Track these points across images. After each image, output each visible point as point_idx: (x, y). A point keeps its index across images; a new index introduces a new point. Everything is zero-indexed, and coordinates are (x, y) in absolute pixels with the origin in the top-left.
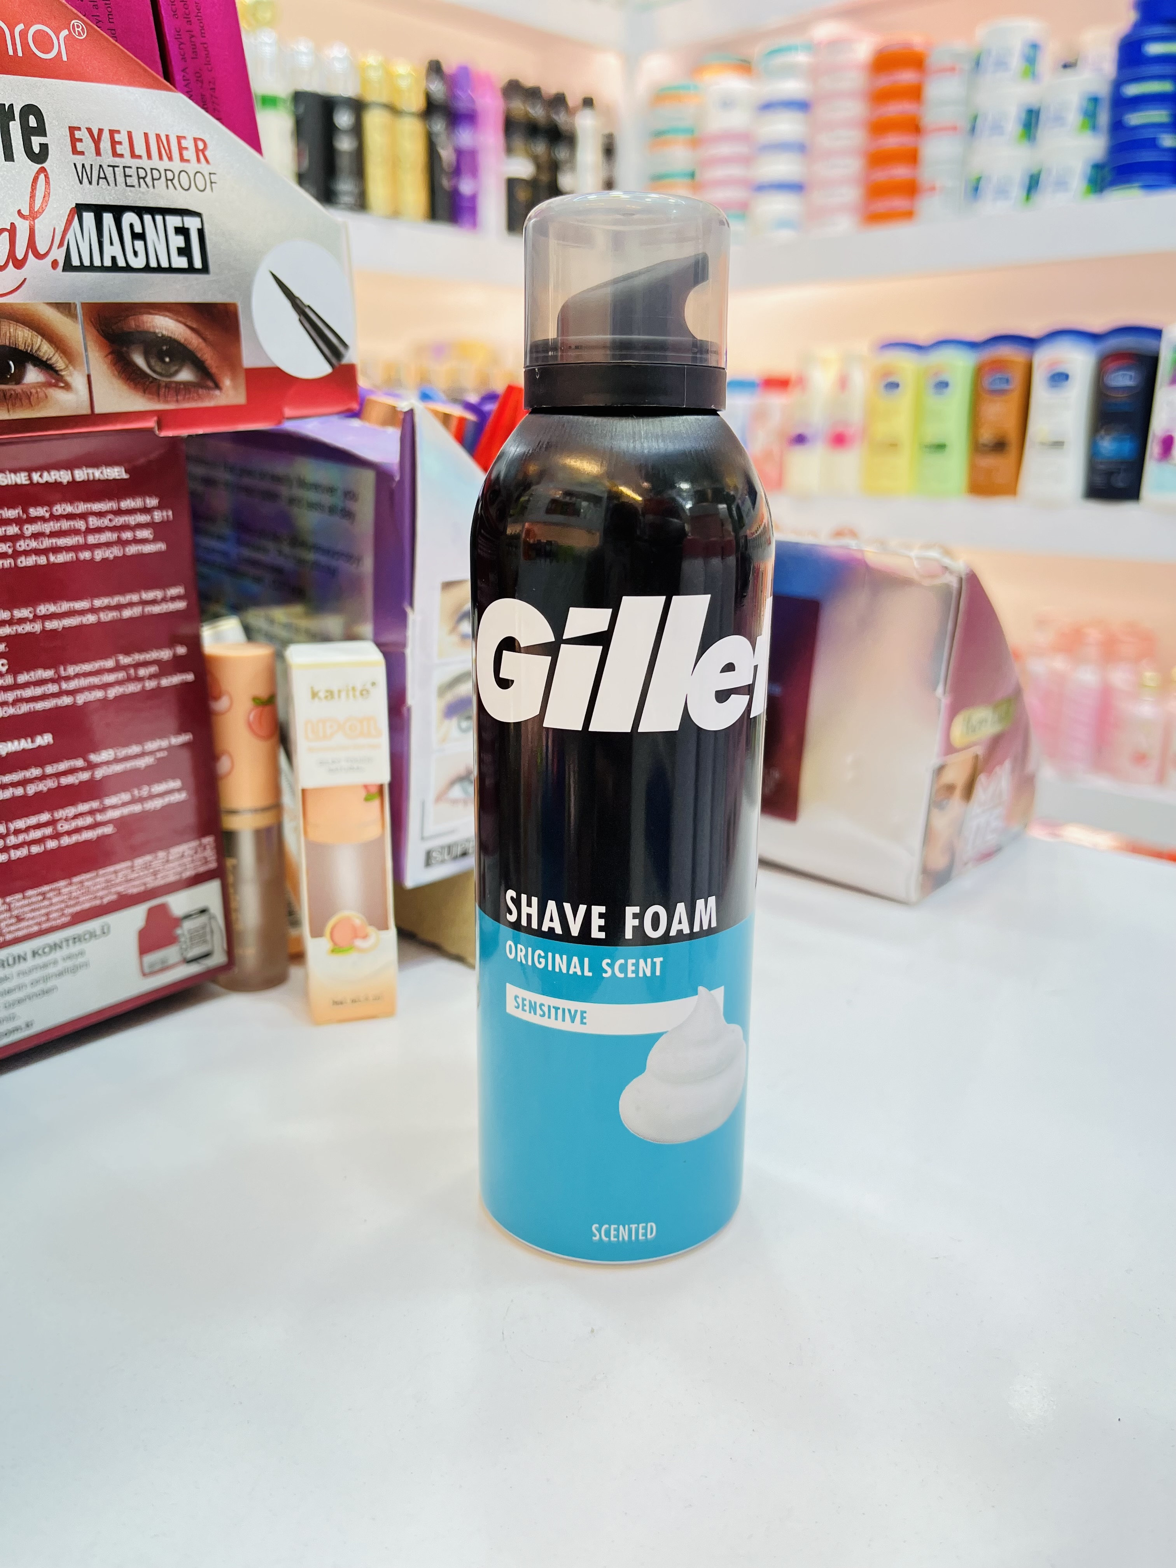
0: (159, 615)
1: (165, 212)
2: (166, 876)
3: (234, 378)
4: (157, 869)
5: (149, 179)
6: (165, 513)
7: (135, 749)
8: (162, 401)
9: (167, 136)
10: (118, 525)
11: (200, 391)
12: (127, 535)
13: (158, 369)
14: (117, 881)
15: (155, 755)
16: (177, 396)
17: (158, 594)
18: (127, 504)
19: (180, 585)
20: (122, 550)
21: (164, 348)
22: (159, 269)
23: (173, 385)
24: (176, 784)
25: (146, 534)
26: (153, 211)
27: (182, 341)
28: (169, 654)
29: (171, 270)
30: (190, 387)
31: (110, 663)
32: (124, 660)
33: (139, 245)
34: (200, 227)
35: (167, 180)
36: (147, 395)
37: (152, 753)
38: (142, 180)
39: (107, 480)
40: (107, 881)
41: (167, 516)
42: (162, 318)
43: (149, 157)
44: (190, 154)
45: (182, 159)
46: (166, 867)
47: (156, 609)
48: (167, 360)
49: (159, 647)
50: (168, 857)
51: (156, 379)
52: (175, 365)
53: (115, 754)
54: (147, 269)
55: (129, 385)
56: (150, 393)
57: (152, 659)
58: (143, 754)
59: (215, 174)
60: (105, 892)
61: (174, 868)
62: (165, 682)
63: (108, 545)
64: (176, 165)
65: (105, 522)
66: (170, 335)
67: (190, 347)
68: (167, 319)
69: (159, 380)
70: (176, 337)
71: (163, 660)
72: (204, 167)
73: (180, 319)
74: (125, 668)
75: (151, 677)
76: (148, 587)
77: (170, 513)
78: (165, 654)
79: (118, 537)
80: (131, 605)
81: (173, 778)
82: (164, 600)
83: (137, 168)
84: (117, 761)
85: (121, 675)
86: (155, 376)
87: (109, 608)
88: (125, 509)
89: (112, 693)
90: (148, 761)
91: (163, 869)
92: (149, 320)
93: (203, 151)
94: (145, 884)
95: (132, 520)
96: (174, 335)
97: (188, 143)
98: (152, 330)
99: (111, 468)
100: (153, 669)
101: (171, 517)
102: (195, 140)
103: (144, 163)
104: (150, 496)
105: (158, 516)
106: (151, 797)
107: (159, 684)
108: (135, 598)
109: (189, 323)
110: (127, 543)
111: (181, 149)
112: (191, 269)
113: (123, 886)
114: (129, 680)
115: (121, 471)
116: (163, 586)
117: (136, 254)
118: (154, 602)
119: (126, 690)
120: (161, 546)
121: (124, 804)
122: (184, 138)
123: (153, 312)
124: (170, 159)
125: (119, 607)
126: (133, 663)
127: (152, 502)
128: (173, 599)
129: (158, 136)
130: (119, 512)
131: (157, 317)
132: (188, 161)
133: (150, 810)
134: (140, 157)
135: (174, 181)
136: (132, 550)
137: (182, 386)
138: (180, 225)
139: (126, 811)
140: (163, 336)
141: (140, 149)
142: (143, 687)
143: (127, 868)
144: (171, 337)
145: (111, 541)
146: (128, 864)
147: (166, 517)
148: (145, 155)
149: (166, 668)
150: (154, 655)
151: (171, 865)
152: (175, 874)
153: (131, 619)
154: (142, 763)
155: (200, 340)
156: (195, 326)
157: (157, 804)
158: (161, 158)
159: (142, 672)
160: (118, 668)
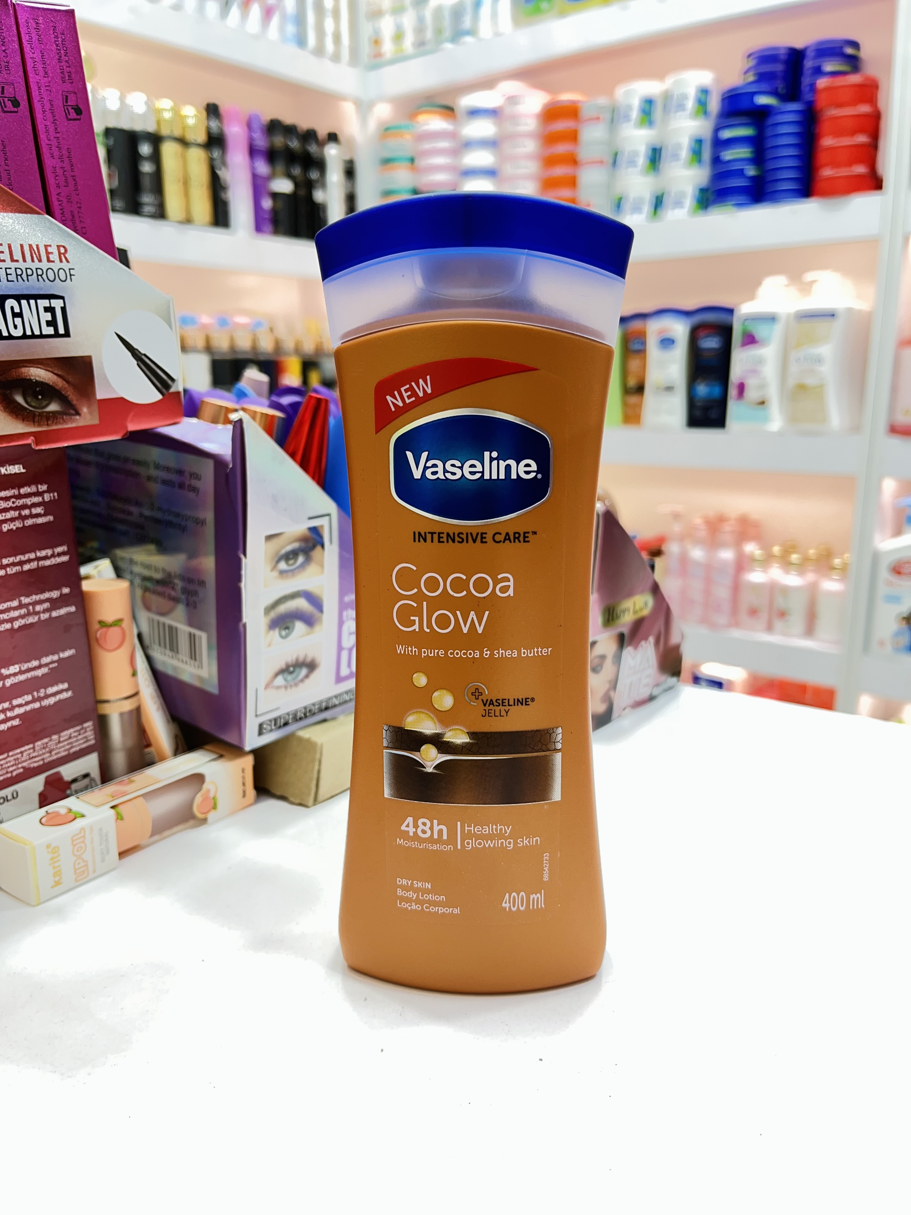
0: (50, 566)
1: (36, 297)
2: (59, 753)
3: (89, 408)
4: (52, 748)
5: (24, 276)
6: (52, 495)
7: (35, 663)
8: (36, 426)
9: (37, 246)
10: (19, 505)
11: (65, 417)
12: (26, 512)
13: (33, 404)
14: (23, 760)
15: (49, 666)
16: (47, 421)
17: (49, 552)
18: (24, 491)
19: (65, 545)
20: (22, 523)
21: (38, 389)
22: (33, 336)
23: (45, 414)
24: (65, 686)
25: (39, 510)
26: (28, 297)
27: (51, 384)
28: (57, 594)
29: (41, 336)
30: (57, 415)
31: (15, 603)
32: (25, 600)
33: (18, 321)
34: (63, 305)
35: (38, 275)
36: (25, 422)
37: (47, 665)
38: (19, 277)
39: (11, 474)
40: (15, 760)
41: (54, 496)
42: (35, 369)
43: (24, 261)
44: (55, 257)
45: (49, 260)
46: (58, 746)
47: (47, 563)
48: (40, 397)
49: (50, 590)
50: (59, 739)
51: (31, 410)
52: (45, 400)
53: (20, 668)
54: (24, 336)
55: (12, 416)
56: (27, 421)
57: (44, 598)
58: (40, 667)
59: (73, 269)
60: (14, 768)
61: (63, 747)
62: (55, 614)
63: (12, 520)
64: (45, 265)
65: (10, 504)
66: (41, 380)
67: (57, 388)
68: (39, 370)
69: (34, 411)
70: (46, 381)
71: (53, 598)
72: (64, 265)
73: (49, 369)
74: (26, 606)
75: (45, 611)
76: (40, 549)
77: (56, 494)
78: (55, 594)
79: (19, 514)
80: (29, 561)
81: (62, 682)
82: (53, 556)
83: (16, 269)
84: (21, 672)
85: (23, 611)
86: (31, 409)
87: (14, 564)
88: (23, 494)
89: (16, 625)
90: (45, 670)
91: (57, 748)
92: (26, 371)
93: (64, 254)
94: (43, 759)
95: (29, 501)
96: (45, 380)
97: (53, 249)
98: (28, 378)
99: (13, 466)
100: (46, 605)
101: (56, 497)
102: (58, 247)
103: (21, 265)
104: (41, 484)
105: (47, 497)
106: (47, 696)
107: (50, 615)
108: (32, 556)
109: (55, 372)
110: (26, 517)
111: (48, 253)
112: (57, 335)
113: (27, 763)
114: (29, 614)
115: (20, 467)
116: (52, 547)
117: (15, 327)
118: (46, 558)
119: (27, 622)
120: (50, 518)
121: (27, 703)
122: (50, 246)
123: (28, 365)
124: (40, 261)
125: (21, 563)
126: (31, 601)
127: (43, 488)
128: (59, 555)
129: (30, 246)
130: (20, 497)
131: (32, 369)
132: (53, 262)
133: (46, 705)
134: (17, 261)
135: (43, 276)
136: (29, 522)
137: (51, 415)
138: (48, 305)
139: (28, 708)
140: (36, 381)
141: (17, 255)
142: (39, 618)
143: (30, 749)
144: (42, 382)
145: (14, 516)
146: (31, 746)
147: (52, 498)
148: (21, 260)
149: (55, 604)
150: (47, 595)
151: (61, 745)
152: (65, 751)
153: (29, 570)
154: (39, 673)
155: (64, 383)
156: (60, 373)
157: (52, 701)
158: (33, 261)
159: (38, 608)
160: (21, 606)
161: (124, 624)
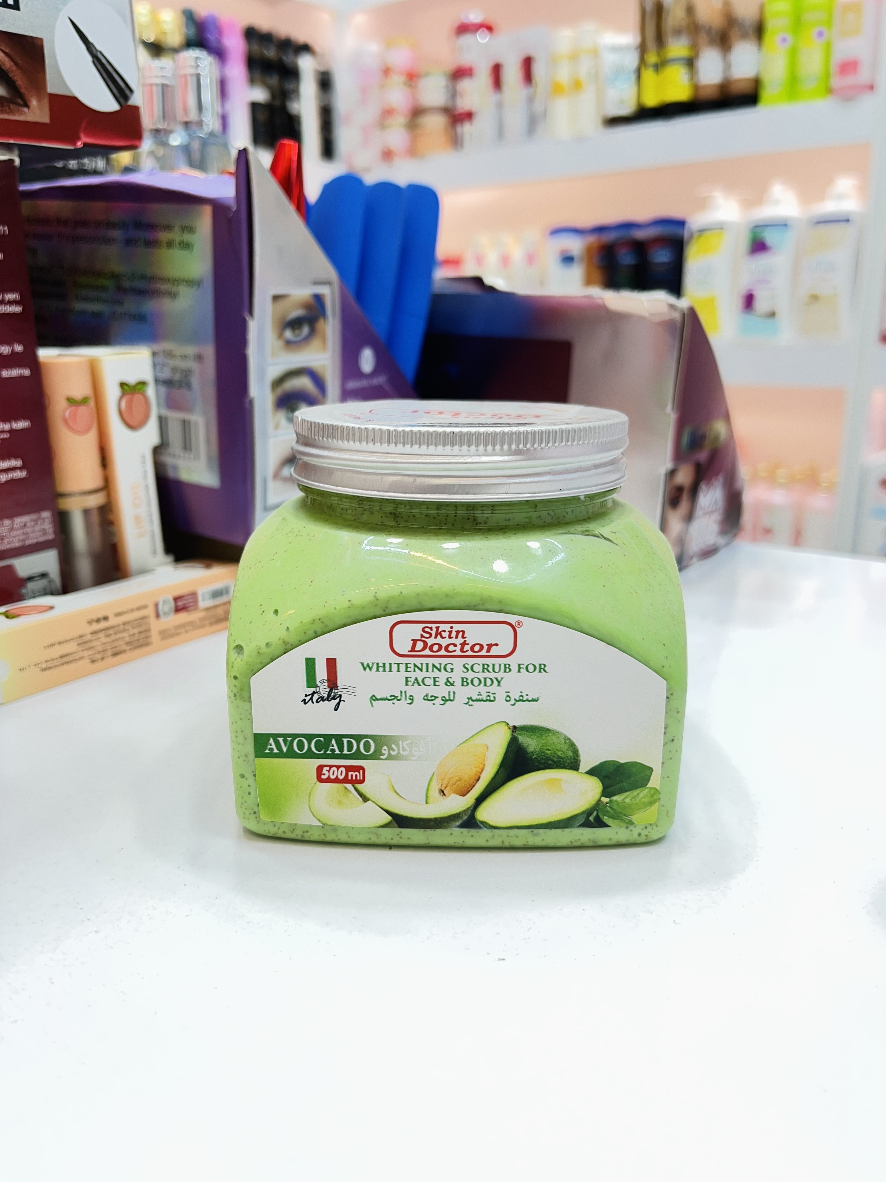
2: (10, 542)
3: (39, 100)
4: (5, 534)
6: (2, 228)
11: (12, 106)
15: (0, 436)
19: (16, 291)
24: (19, 463)
28: (9, 350)
30: (3, 101)
41: (4, 230)
46: (11, 534)
50: (12, 526)
61: (17, 535)
62: (6, 374)
67: (3, 68)
77: (6, 228)
78: (4, 350)
81: (15, 457)
82: (3, 302)
101: (7, 232)
107: (1, 374)
109: (3, 48)
116: (2, 290)
128: (11, 303)
147: (2, 232)
149: (6, 362)
151: (15, 533)
152: (19, 541)
155: (12, 64)
156: (7, 51)
157: (3, 478)
161: (92, 403)
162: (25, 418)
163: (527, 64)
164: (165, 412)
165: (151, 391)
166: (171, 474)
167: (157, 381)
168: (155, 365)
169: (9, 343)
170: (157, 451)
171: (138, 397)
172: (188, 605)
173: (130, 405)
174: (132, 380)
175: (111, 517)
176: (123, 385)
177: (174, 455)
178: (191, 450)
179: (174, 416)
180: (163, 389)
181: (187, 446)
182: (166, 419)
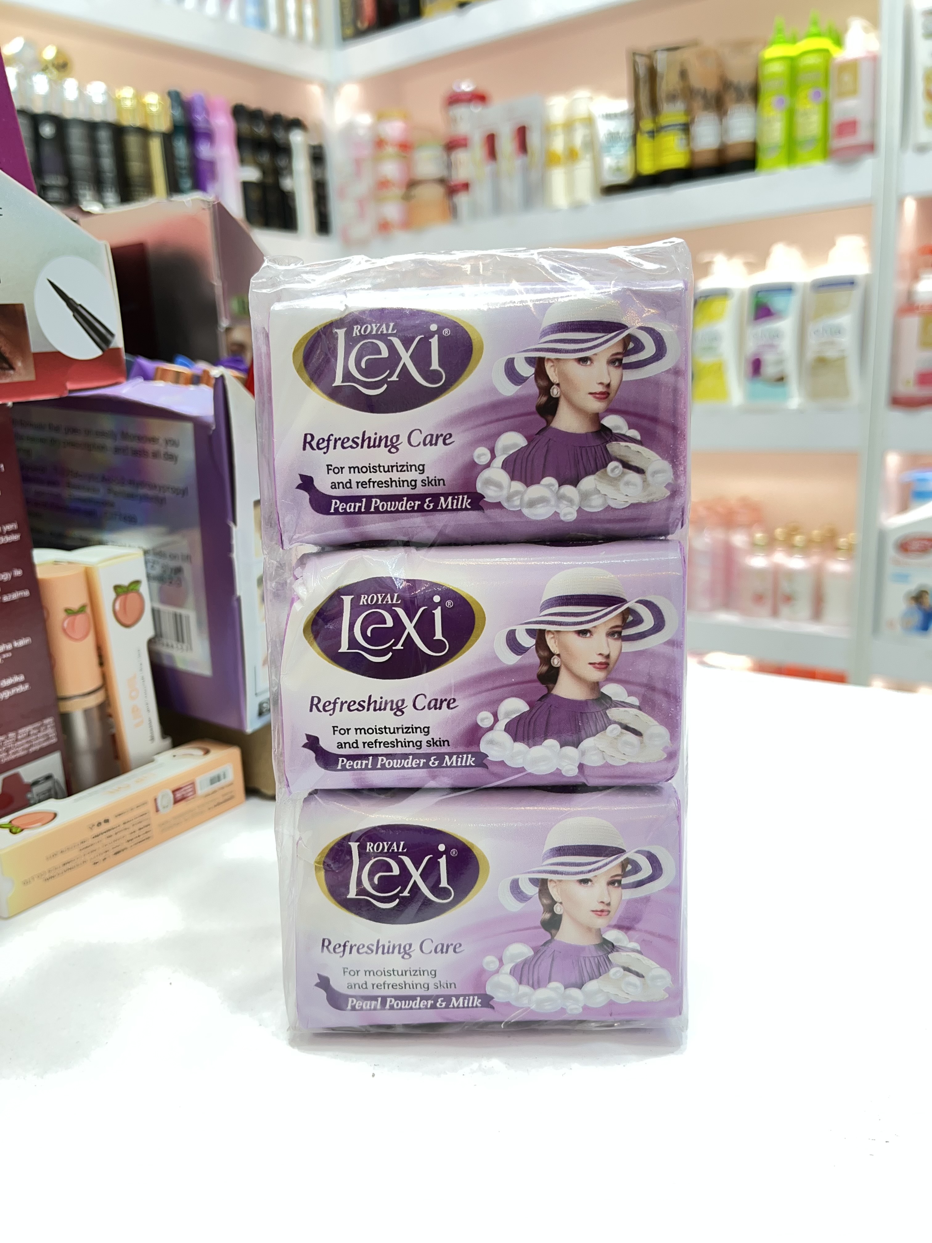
2: (17, 752)
3: (24, 362)
4: (9, 747)
15: (2, 656)
19: (14, 522)
24: (22, 678)
28: (8, 576)
46: (16, 745)
50: (17, 736)
61: (22, 745)
62: (6, 598)
71: (4, 582)
77: (2, 466)
78: (5, 577)
81: (18, 674)
82: (2, 534)
101: (3, 469)
106: (1, 690)
107: (1, 600)
128: (9, 533)
149: (6, 587)
151: (19, 743)
152: (24, 749)
157: (7, 694)
161: (88, 610)
162: (25, 636)
163: (522, 133)
164: (157, 605)
165: (144, 589)
166: (166, 662)
167: (149, 577)
168: (146, 562)
169: (8, 570)
170: (151, 642)
171: (132, 596)
172: (185, 796)
173: (124, 606)
174: (125, 582)
175: (110, 711)
176: (116, 588)
177: (167, 645)
178: (183, 641)
179: (167, 610)
180: (155, 585)
181: (180, 637)
182: (159, 611)
